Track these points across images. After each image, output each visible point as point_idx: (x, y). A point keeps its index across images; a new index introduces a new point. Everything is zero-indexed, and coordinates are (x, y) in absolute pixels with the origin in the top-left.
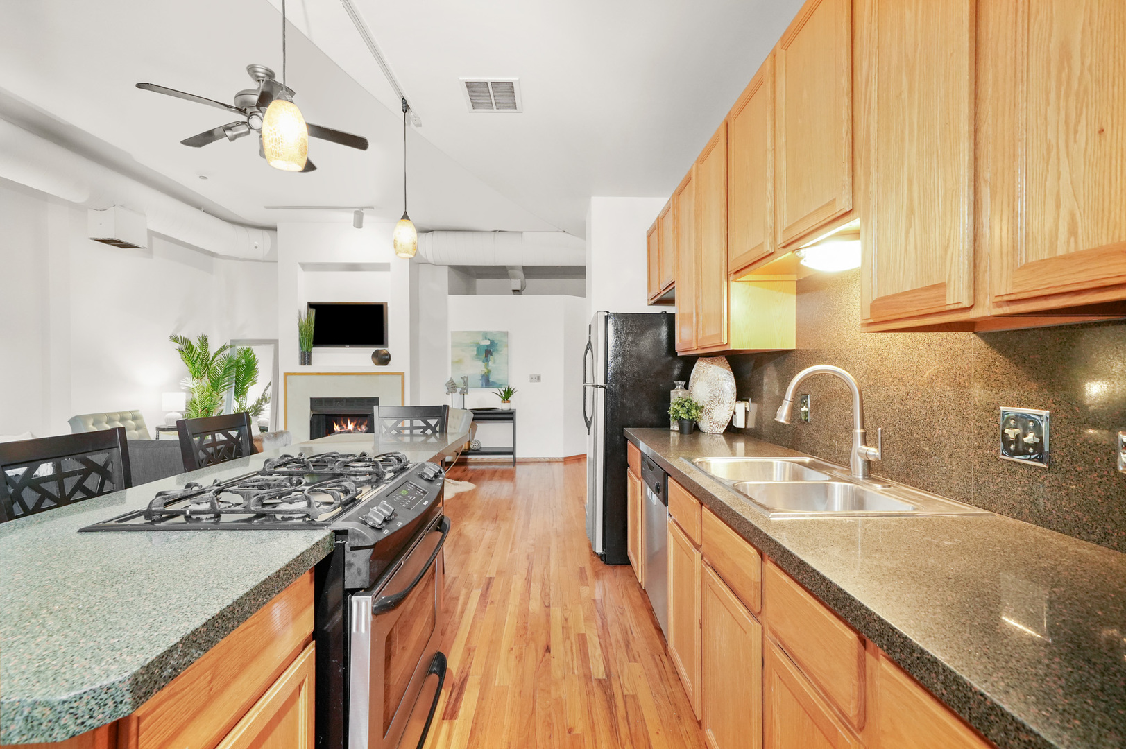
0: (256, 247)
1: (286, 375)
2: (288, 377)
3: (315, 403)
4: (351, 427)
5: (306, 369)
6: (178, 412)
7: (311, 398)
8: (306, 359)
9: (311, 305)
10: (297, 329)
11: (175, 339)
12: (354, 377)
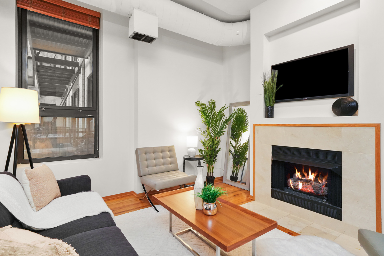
0: (237, 35)
1: (255, 126)
2: (256, 127)
3: (276, 149)
4: (312, 177)
5: (269, 121)
6: (194, 148)
7: (273, 146)
8: (269, 113)
9: (274, 67)
10: (263, 88)
11: (198, 104)
12: (312, 128)
